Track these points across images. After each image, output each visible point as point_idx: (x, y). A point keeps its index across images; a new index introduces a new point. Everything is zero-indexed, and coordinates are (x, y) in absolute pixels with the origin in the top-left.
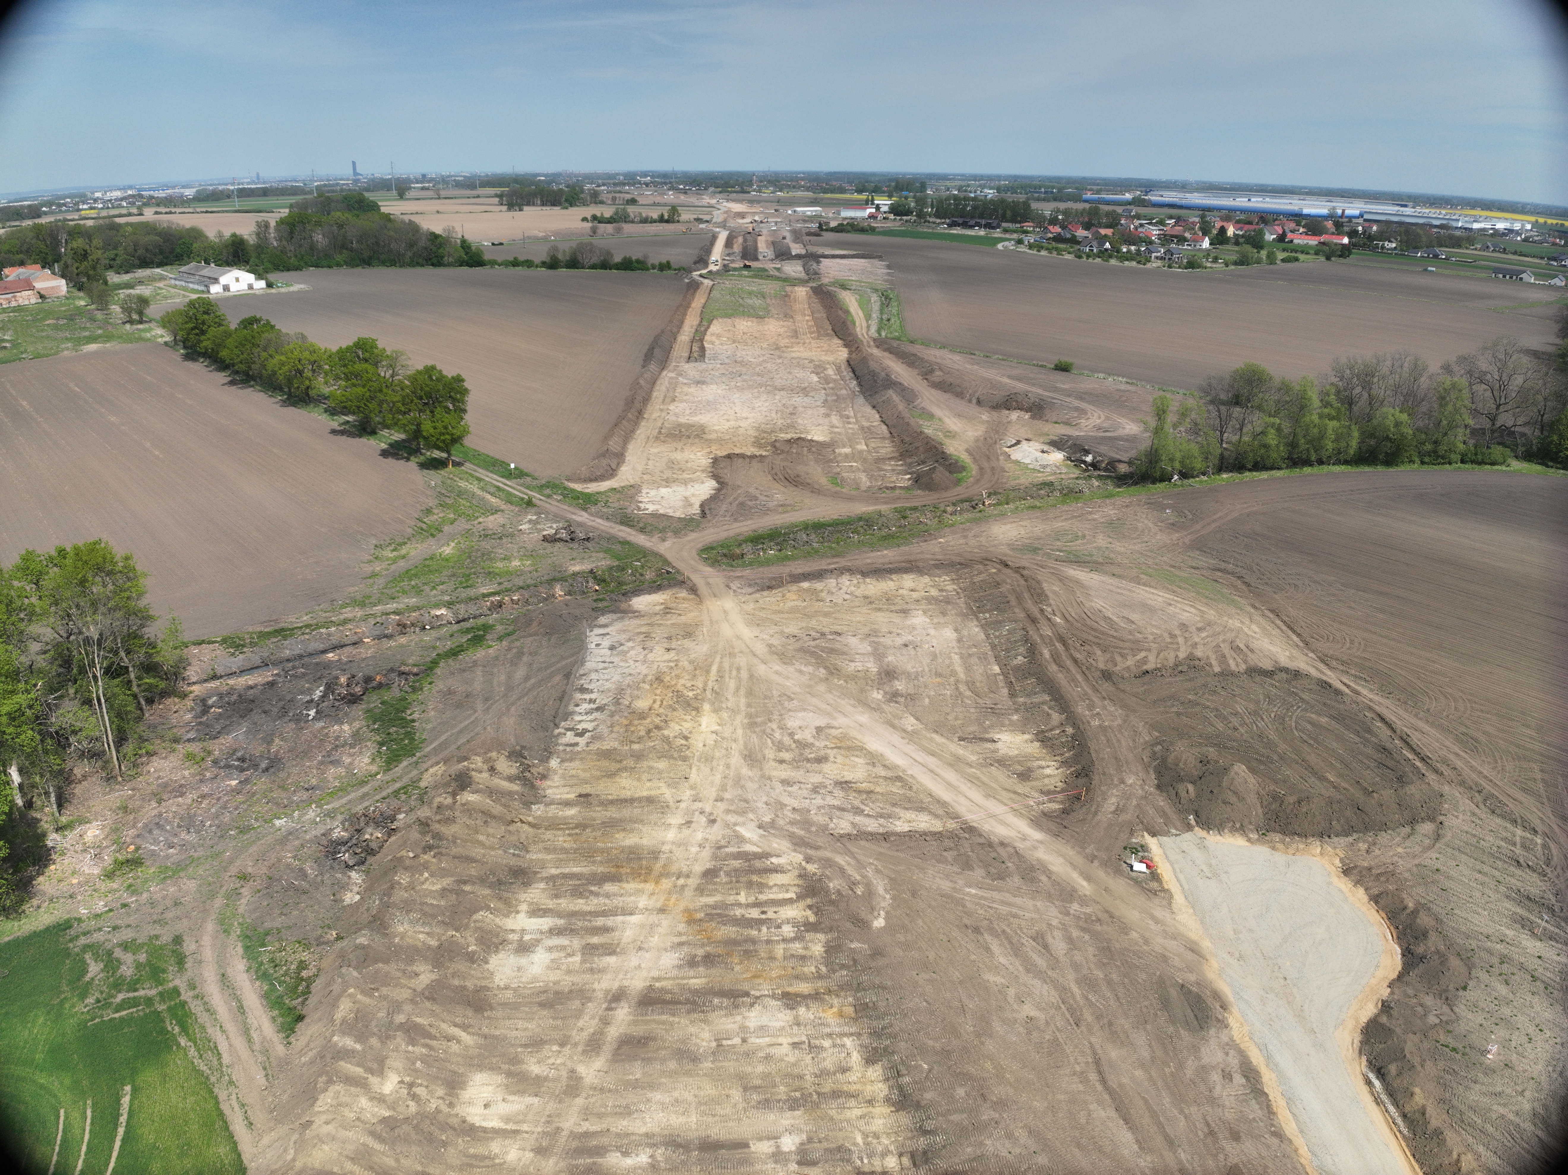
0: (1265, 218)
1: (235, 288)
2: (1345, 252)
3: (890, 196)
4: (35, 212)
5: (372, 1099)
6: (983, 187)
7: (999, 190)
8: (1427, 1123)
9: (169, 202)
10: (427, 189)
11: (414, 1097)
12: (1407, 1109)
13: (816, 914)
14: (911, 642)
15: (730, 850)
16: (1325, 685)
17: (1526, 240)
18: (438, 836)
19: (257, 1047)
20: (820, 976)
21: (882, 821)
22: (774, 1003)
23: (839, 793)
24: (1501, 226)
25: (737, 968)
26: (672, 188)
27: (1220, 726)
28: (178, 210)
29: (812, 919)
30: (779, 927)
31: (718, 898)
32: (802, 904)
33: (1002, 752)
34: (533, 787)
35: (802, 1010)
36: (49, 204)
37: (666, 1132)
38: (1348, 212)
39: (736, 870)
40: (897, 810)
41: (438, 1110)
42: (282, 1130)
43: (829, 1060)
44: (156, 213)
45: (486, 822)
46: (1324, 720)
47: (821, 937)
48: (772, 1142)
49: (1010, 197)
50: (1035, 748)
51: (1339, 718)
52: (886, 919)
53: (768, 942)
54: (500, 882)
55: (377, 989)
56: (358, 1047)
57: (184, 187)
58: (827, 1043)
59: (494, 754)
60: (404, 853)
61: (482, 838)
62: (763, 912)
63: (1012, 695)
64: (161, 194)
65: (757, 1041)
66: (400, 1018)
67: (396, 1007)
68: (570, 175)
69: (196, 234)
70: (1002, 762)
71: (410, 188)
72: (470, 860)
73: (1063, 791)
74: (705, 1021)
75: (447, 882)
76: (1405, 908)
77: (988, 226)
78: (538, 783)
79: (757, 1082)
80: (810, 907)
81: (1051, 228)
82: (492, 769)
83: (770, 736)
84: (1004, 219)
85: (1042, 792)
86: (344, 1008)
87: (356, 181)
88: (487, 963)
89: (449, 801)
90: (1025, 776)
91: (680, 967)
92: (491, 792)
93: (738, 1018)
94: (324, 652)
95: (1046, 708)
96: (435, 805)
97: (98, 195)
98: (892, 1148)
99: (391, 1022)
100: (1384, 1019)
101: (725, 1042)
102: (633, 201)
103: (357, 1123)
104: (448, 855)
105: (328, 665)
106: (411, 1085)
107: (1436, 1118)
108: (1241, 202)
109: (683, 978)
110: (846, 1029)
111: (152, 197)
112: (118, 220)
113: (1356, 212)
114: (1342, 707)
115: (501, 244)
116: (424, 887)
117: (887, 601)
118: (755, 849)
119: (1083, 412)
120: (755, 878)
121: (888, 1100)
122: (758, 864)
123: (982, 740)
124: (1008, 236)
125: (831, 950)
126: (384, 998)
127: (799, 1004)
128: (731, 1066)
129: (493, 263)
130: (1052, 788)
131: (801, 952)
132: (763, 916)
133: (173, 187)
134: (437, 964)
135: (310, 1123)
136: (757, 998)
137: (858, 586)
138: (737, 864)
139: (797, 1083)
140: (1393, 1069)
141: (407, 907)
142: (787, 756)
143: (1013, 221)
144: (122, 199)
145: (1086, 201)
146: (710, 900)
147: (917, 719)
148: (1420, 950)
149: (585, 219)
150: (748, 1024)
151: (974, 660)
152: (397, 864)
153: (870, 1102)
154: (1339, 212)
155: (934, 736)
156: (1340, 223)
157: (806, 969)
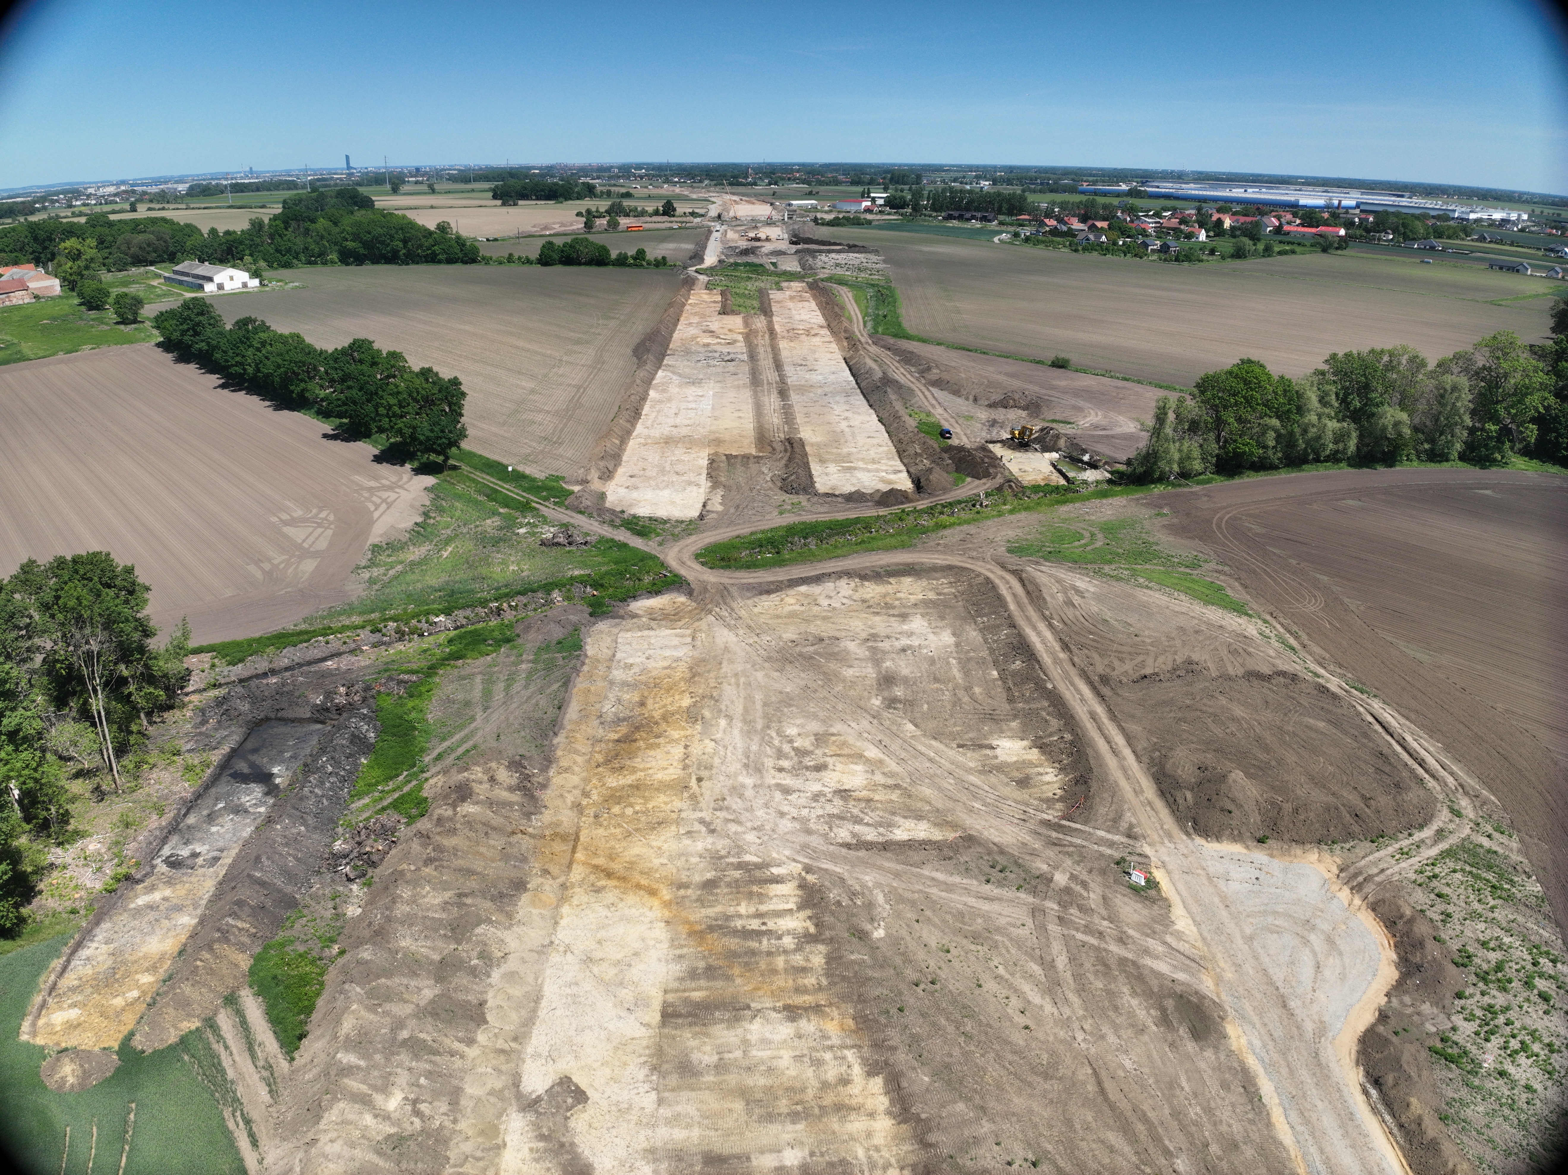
0: (1261, 208)
1: (229, 287)
2: (1343, 244)
3: (885, 190)
4: (28, 209)
5: (376, 1116)
6: (978, 177)
7: (995, 182)
8: (1422, 1133)
9: (163, 198)
10: (421, 183)
11: (417, 1113)
12: (1403, 1119)
13: (817, 925)
14: (910, 647)
15: (731, 860)
16: (1323, 690)
17: (1522, 230)
18: (439, 848)
19: (261, 1063)
20: (820, 988)
21: (881, 830)
22: (774, 1015)
23: (837, 801)
24: (1498, 215)
25: (739, 981)
26: (667, 181)
27: (1218, 731)
28: (172, 206)
29: (812, 930)
30: (780, 938)
31: (719, 909)
32: (803, 914)
33: (1000, 759)
34: (532, 797)
35: (803, 1023)
36: (43, 199)
37: (669, 1147)
38: (1345, 203)
39: (737, 881)
40: (897, 819)
41: (442, 1127)
42: (287, 1146)
43: (831, 1073)
44: (149, 209)
45: (486, 833)
46: (1321, 725)
47: (822, 948)
48: (775, 1155)
49: (1006, 190)
50: (1034, 755)
51: (1335, 723)
52: (886, 928)
53: (769, 954)
54: (501, 895)
55: (380, 1005)
56: (362, 1063)
57: (177, 182)
58: (828, 1056)
59: (494, 765)
60: (405, 866)
61: (483, 850)
62: (764, 924)
63: (1011, 700)
64: (154, 189)
65: (760, 1054)
66: (404, 1034)
67: (400, 1024)
68: (566, 168)
69: (191, 230)
70: (1001, 768)
71: (404, 182)
72: (469, 872)
73: (1061, 799)
74: (706, 1035)
75: (448, 895)
76: (1401, 917)
77: (984, 219)
78: (537, 793)
79: (758, 1096)
80: (810, 918)
81: (1047, 221)
82: (492, 779)
83: (770, 744)
84: (1000, 212)
85: (1041, 800)
86: (347, 1025)
87: (350, 175)
88: (489, 976)
89: (450, 812)
90: (1024, 783)
91: (681, 979)
92: (490, 803)
93: (740, 1031)
94: (324, 659)
95: (1044, 714)
96: (435, 817)
97: (90, 191)
98: (893, 1161)
99: (394, 1039)
100: (1381, 1029)
101: (727, 1056)
102: (628, 195)
103: (362, 1141)
104: (449, 867)
105: (328, 674)
106: (415, 1102)
107: (1432, 1128)
108: (1237, 193)
109: (684, 991)
110: (849, 1042)
111: (144, 193)
112: (112, 217)
113: (1353, 203)
114: (1339, 711)
115: (496, 240)
116: (426, 900)
117: (886, 607)
118: (755, 859)
119: (1079, 409)
120: (755, 889)
121: (889, 1113)
122: (758, 874)
123: (981, 747)
124: (1004, 228)
125: (832, 959)
126: (386, 1013)
127: (800, 1016)
128: (732, 1079)
129: (487, 261)
130: (1050, 795)
131: (802, 963)
132: (764, 928)
133: (166, 182)
134: (440, 979)
135: (315, 1141)
136: (759, 1011)
137: (855, 590)
138: (737, 874)
139: (797, 1098)
140: (1390, 1079)
141: (409, 921)
142: (786, 764)
143: (1010, 213)
144: (115, 195)
145: (1083, 192)
146: (711, 912)
147: (916, 726)
148: (1417, 958)
149: (579, 214)
150: (749, 1037)
151: (972, 665)
152: (397, 877)
153: (872, 1115)
154: (1336, 202)
155: (933, 743)
156: (1336, 215)
157: (806, 981)
